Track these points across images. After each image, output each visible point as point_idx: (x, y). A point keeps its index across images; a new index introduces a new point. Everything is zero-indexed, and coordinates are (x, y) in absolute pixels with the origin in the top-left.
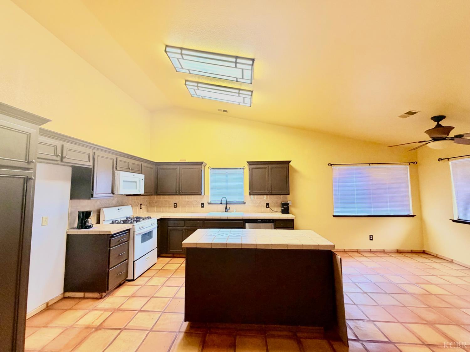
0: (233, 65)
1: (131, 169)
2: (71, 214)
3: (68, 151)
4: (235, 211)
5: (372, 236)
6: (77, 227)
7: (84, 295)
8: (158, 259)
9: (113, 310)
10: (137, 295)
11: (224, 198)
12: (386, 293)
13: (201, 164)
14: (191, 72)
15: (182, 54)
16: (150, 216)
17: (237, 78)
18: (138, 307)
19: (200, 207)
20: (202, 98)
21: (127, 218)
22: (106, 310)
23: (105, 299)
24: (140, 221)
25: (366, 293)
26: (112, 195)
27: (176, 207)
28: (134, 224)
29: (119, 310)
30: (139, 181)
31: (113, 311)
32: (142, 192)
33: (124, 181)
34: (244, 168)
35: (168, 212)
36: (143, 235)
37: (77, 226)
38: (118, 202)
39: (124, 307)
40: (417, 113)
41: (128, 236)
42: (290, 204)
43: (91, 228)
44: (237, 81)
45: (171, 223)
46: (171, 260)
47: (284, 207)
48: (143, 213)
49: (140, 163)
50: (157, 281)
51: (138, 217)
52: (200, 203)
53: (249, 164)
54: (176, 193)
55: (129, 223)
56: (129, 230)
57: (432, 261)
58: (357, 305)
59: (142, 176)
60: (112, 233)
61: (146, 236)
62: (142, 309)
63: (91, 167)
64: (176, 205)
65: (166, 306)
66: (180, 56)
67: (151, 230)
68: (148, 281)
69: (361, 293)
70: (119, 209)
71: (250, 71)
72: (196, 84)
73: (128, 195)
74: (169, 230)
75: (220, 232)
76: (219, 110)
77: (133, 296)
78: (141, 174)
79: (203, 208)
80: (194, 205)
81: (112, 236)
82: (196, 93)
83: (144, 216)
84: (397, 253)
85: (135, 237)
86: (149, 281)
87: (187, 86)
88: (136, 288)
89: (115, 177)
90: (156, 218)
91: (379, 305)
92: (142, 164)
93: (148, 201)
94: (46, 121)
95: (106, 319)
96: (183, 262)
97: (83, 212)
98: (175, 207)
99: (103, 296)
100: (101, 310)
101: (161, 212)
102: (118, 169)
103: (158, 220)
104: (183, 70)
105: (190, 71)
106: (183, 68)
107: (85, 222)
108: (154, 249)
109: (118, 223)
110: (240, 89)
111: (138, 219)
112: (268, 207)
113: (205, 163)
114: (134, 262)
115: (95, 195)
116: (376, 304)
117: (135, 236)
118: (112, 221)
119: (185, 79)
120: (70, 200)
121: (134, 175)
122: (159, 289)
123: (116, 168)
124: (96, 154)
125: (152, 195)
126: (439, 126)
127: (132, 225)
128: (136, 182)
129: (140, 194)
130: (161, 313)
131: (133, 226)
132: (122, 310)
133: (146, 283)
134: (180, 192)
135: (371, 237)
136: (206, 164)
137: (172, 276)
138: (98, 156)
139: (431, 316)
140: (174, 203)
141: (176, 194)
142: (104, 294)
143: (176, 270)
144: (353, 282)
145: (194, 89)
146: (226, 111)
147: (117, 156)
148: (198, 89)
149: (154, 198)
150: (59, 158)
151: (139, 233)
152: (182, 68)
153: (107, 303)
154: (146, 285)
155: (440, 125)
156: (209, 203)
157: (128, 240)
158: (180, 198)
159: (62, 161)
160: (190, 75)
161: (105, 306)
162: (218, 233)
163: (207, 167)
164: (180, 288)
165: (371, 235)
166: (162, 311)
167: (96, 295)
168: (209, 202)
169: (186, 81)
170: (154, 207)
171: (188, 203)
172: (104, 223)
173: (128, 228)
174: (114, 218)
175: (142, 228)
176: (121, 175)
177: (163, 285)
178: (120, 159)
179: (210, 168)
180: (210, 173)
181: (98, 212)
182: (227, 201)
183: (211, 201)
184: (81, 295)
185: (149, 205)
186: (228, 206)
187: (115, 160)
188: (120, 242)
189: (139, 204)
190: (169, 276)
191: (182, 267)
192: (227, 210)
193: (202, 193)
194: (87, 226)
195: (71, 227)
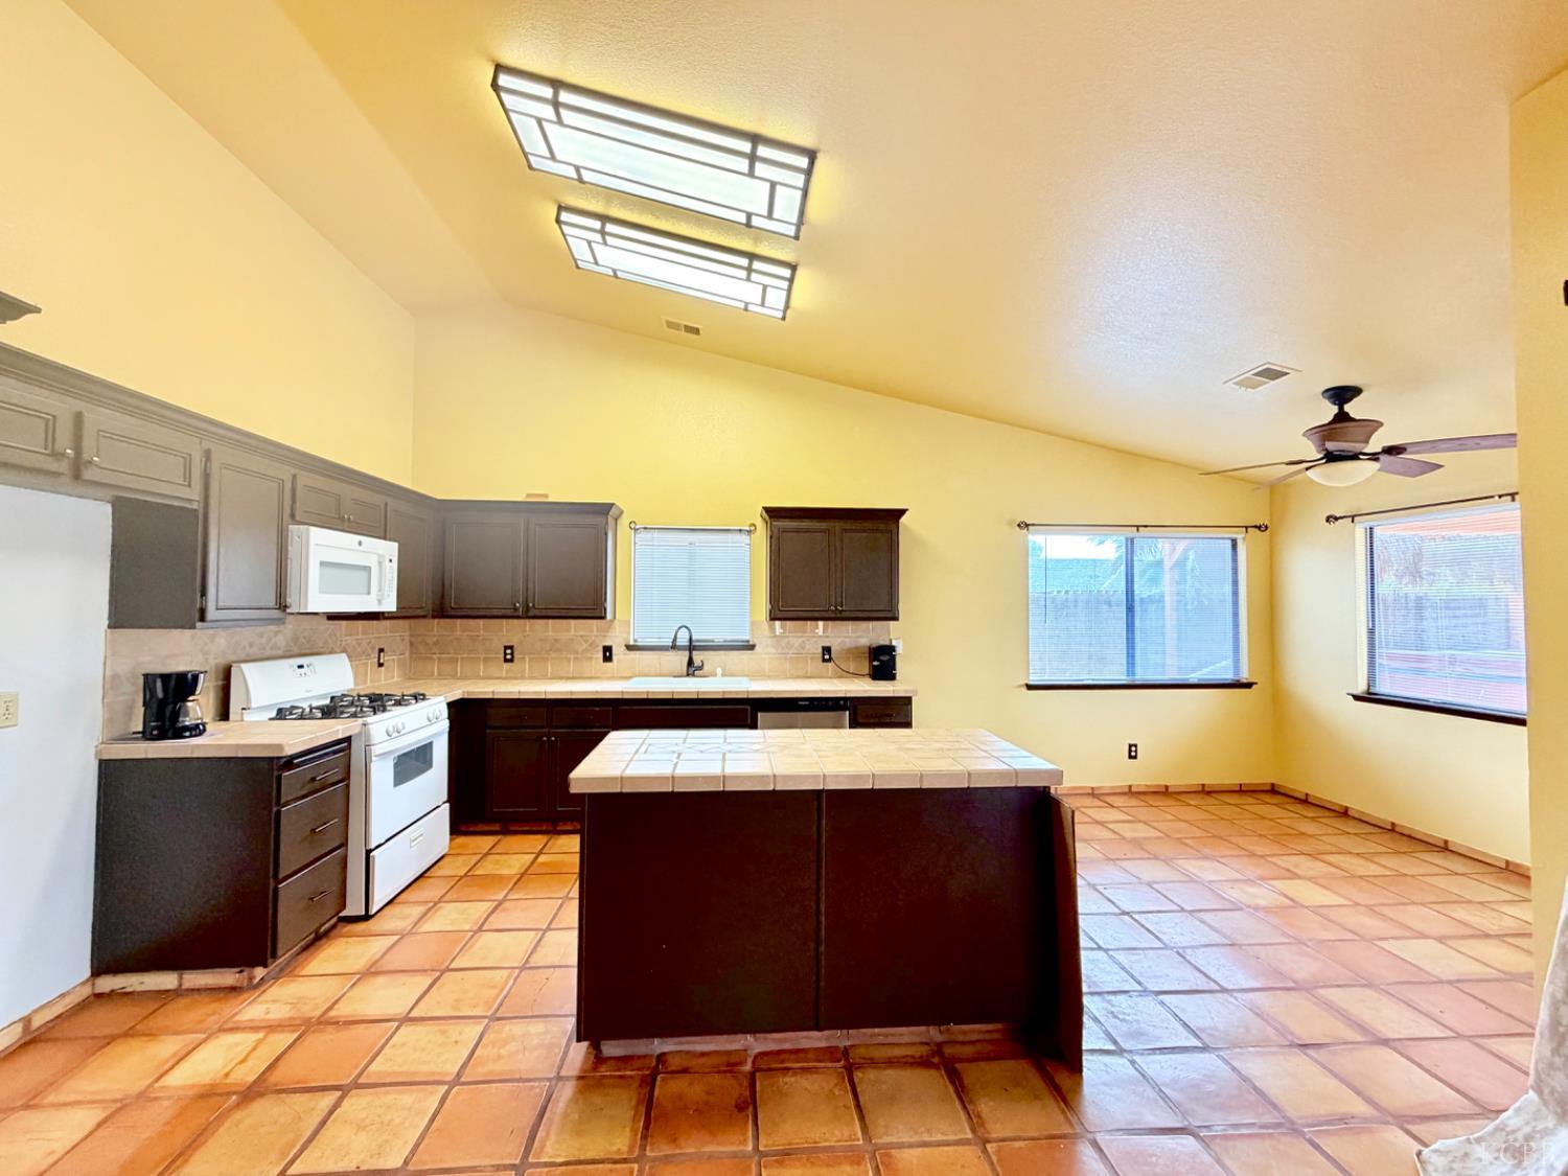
0: (743, 165)
1: (349, 519)
2: (111, 683)
3: (101, 438)
4: (719, 671)
5: (1136, 746)
6: (143, 732)
7: (181, 978)
8: (451, 840)
9: (301, 1025)
10: (385, 969)
11: (684, 629)
12: (1183, 910)
13: (604, 509)
14: (587, 176)
15: (556, 104)
16: (422, 692)
17: (749, 215)
18: (399, 1008)
19: (597, 658)
20: (616, 276)
21: (332, 698)
22: (272, 1028)
23: (262, 988)
24: (388, 708)
25: (1128, 913)
26: (276, 614)
27: (511, 660)
28: (369, 720)
29: (324, 1022)
30: (380, 564)
31: (303, 1028)
32: (390, 605)
33: (323, 564)
34: (753, 528)
35: (483, 678)
36: (400, 757)
37: (140, 729)
38: (295, 640)
39: (343, 1010)
40: (1287, 374)
41: (345, 760)
42: (899, 650)
43: (201, 733)
44: (748, 225)
45: (496, 717)
46: (499, 841)
47: (882, 658)
48: (387, 681)
49: (379, 499)
50: (453, 916)
51: (374, 694)
52: (597, 646)
53: (770, 517)
54: (516, 609)
55: (346, 715)
56: (348, 739)
57: (1292, 814)
58: (1106, 951)
59: (390, 549)
60: (289, 751)
61: (412, 763)
62: (412, 1015)
63: (195, 507)
64: (512, 654)
65: (501, 997)
66: (548, 112)
67: (429, 741)
68: (423, 917)
69: (1115, 914)
70: (301, 667)
71: (799, 194)
72: (597, 224)
73: (333, 617)
74: (489, 740)
75: (688, 741)
76: (670, 325)
77: (372, 971)
78: (385, 539)
79: (608, 664)
80: (576, 652)
81: (289, 763)
82: (595, 258)
83: (397, 692)
84: (1201, 795)
85: (372, 765)
86: (426, 918)
87: (564, 227)
88: (377, 946)
89: (287, 546)
90: (442, 698)
91: (1166, 947)
92: (386, 504)
93: (407, 639)
95: (278, 1059)
97: (165, 677)
98: (506, 660)
99: (254, 978)
100: (255, 1029)
101: (454, 676)
102: (298, 518)
103: (450, 705)
104: (557, 164)
105: (583, 171)
106: (558, 157)
107: (176, 715)
108: (438, 807)
109: (302, 717)
110: (752, 257)
111: (378, 703)
112: (830, 660)
113: (619, 509)
114: (368, 852)
115: (211, 614)
116: (1160, 945)
117: (371, 761)
118: (280, 711)
119: (556, 201)
120: (109, 631)
121: (360, 543)
122: (467, 942)
123: (293, 516)
124: (214, 456)
125: (424, 617)
126: (1342, 417)
127: (360, 721)
128: (367, 569)
129: (383, 613)
130: (487, 1021)
131: (365, 725)
132: (335, 1023)
133: (415, 925)
134: (527, 605)
135: (1133, 749)
136: (622, 512)
137: (508, 898)
138: (226, 466)
139: (1303, 967)
140: (506, 648)
141: (516, 614)
142: (259, 972)
143: (522, 875)
144: (1089, 884)
145: (589, 243)
146: (696, 331)
147: (294, 471)
148: (605, 243)
149: (432, 628)
150: (65, 467)
151: (386, 750)
152: (553, 157)
153: (274, 1001)
154: (414, 931)
155: (1347, 414)
156: (629, 648)
157: (346, 777)
158: (528, 629)
159: (77, 476)
160: (582, 185)
161: (268, 1013)
162: (684, 742)
163: (624, 522)
164: (544, 934)
165: (1132, 742)
166: (489, 1014)
167: (227, 977)
168: (632, 643)
169: (561, 208)
170: (431, 659)
171: (556, 648)
172: (248, 717)
173: (340, 736)
174: (286, 698)
175: (395, 734)
176: (312, 542)
177: (480, 929)
178: (305, 479)
179: (633, 526)
180: (635, 543)
181: (226, 675)
182: (694, 638)
183: (635, 641)
184: (166, 980)
185: (411, 653)
186: (698, 657)
187: (288, 486)
188: (316, 785)
189: (373, 648)
190: (500, 897)
191: (543, 864)
192: (692, 668)
193: (605, 613)
194: (187, 728)
195: (119, 730)
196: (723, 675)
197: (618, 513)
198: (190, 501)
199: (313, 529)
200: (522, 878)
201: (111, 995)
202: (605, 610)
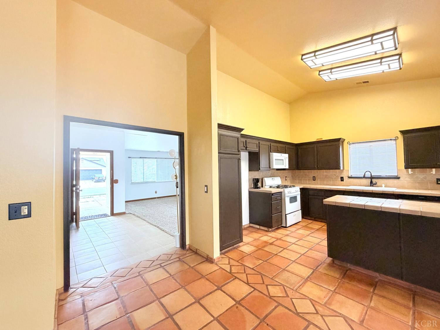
0: (369, 43)
2: (249, 180)
3: (248, 143)
4: (383, 186)
6: (253, 187)
7: (260, 227)
8: (302, 219)
9: (277, 239)
10: (290, 236)
11: (368, 172)
13: (338, 140)
15: (315, 56)
16: (294, 185)
17: (375, 52)
18: (292, 242)
19: (339, 180)
20: (337, 80)
21: (278, 185)
22: (273, 237)
23: (271, 232)
24: (288, 188)
26: (269, 169)
27: (315, 180)
28: (285, 189)
29: (280, 239)
30: (285, 159)
32: (287, 167)
33: (275, 159)
34: (397, 138)
35: (308, 184)
36: (291, 198)
38: (272, 174)
41: (281, 196)
43: (260, 188)
44: (376, 54)
45: (311, 193)
48: (287, 183)
49: (284, 146)
50: (303, 232)
51: (285, 185)
52: (339, 177)
53: (404, 134)
54: (315, 167)
55: (281, 188)
56: (281, 192)
59: (286, 156)
60: (273, 192)
61: (293, 199)
62: (295, 243)
64: (315, 178)
65: (312, 247)
66: (314, 58)
67: (296, 195)
70: (273, 179)
72: (329, 71)
73: (278, 170)
74: (310, 198)
77: (287, 235)
78: (286, 154)
79: (342, 182)
80: (332, 178)
81: (273, 194)
82: (330, 78)
83: (289, 185)
87: (321, 75)
88: (288, 232)
89: (270, 157)
90: (298, 187)
92: (286, 146)
93: (291, 174)
94: (242, 130)
95: (274, 241)
96: (325, 239)
97: (255, 179)
98: (313, 180)
100: (270, 237)
101: (302, 183)
103: (301, 189)
105: (323, 64)
107: (257, 185)
108: (299, 210)
109: (274, 188)
110: (381, 58)
111: (286, 187)
114: (286, 215)
115: (261, 169)
117: (285, 197)
118: (270, 186)
119: (318, 71)
120: (249, 172)
121: (281, 155)
122: (306, 236)
123: (270, 151)
124: (260, 143)
125: (294, 170)
127: (283, 189)
128: (283, 160)
129: (286, 169)
132: (282, 240)
134: (318, 167)
137: (315, 232)
138: (262, 144)
140: (313, 177)
141: (315, 169)
142: (270, 229)
145: (328, 76)
146: (367, 82)
147: (270, 143)
148: (332, 74)
149: (296, 172)
150: (245, 148)
151: (288, 196)
152: (316, 64)
154: (295, 232)
156: (349, 178)
157: (281, 200)
158: (319, 172)
159: (246, 149)
161: (272, 235)
163: (345, 143)
166: (309, 248)
167: (266, 229)
168: (350, 176)
169: (320, 72)
170: (296, 179)
171: (326, 177)
172: (266, 187)
173: (280, 191)
174: (271, 184)
175: (289, 193)
176: (274, 155)
177: (308, 235)
178: (272, 144)
179: (349, 143)
180: (350, 148)
181: (262, 180)
182: (372, 175)
183: (351, 176)
184: (258, 227)
185: (292, 178)
186: (374, 181)
187: (270, 145)
188: (277, 199)
189: (284, 176)
190: (313, 231)
191: (323, 228)
192: (372, 184)
193: (340, 168)
194: (258, 187)
195: (250, 187)
196: (385, 187)
197: (343, 140)
198: (257, 151)
199: (274, 153)
200: (318, 230)
201: (252, 227)
202: (340, 167)
